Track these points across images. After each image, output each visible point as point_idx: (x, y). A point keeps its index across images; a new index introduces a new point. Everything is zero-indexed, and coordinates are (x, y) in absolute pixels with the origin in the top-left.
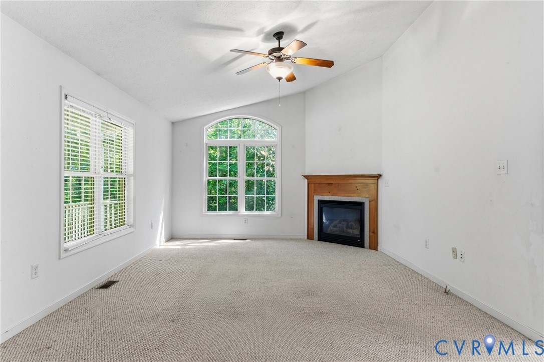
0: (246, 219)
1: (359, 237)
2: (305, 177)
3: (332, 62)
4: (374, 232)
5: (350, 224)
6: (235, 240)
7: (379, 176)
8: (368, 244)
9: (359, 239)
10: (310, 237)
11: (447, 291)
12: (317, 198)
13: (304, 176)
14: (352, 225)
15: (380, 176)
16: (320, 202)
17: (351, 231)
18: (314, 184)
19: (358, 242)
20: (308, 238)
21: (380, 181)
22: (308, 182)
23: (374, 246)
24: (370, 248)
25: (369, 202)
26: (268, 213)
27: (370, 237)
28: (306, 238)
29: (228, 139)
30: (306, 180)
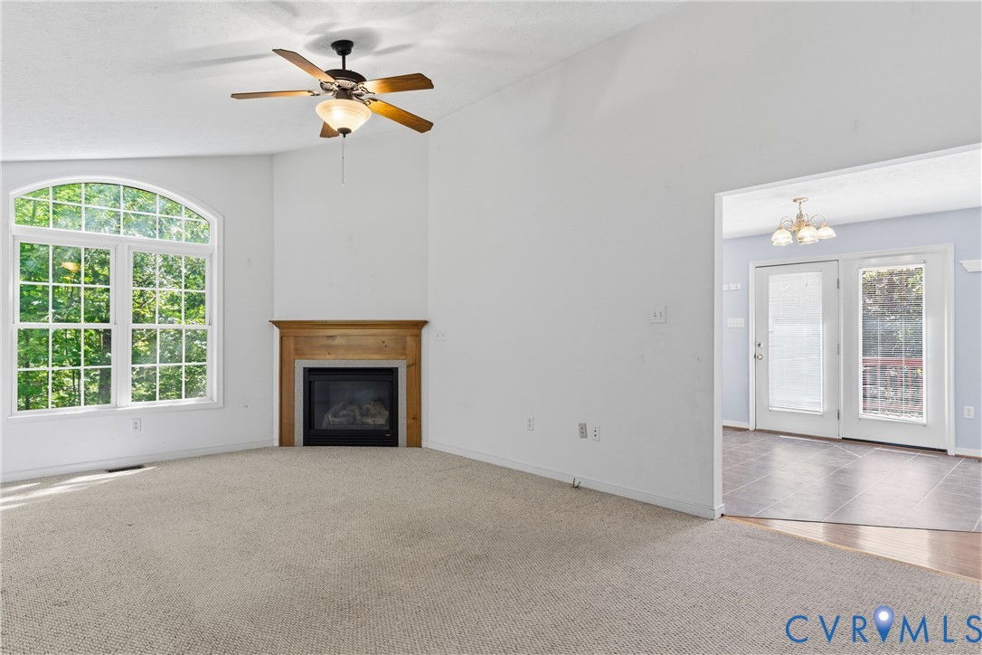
0: (137, 421)
1: (387, 428)
2: (277, 323)
3: (432, 124)
4: (415, 418)
5: (364, 407)
6: (110, 471)
7: (421, 324)
8: (405, 439)
9: (387, 432)
10: (285, 440)
11: (576, 484)
12: (300, 365)
13: (274, 322)
14: (368, 409)
15: (425, 323)
16: (309, 372)
17: (370, 421)
18: (295, 337)
19: (386, 437)
20: (282, 444)
21: (425, 331)
22: (281, 333)
23: (415, 441)
24: (409, 445)
25: (407, 367)
26: (192, 401)
27: (409, 427)
28: (276, 443)
29: (83, 230)
30: (277, 331)
